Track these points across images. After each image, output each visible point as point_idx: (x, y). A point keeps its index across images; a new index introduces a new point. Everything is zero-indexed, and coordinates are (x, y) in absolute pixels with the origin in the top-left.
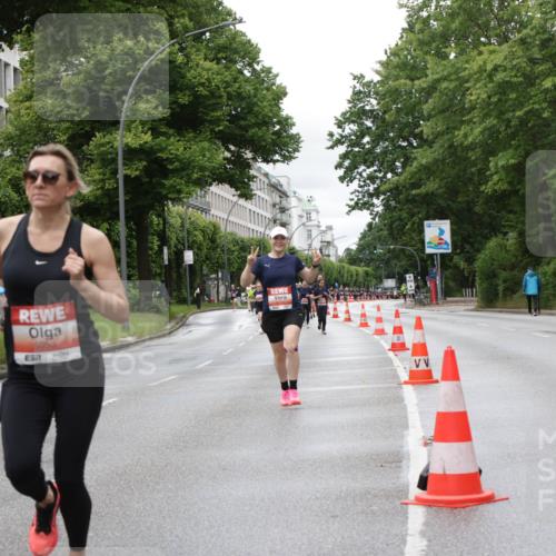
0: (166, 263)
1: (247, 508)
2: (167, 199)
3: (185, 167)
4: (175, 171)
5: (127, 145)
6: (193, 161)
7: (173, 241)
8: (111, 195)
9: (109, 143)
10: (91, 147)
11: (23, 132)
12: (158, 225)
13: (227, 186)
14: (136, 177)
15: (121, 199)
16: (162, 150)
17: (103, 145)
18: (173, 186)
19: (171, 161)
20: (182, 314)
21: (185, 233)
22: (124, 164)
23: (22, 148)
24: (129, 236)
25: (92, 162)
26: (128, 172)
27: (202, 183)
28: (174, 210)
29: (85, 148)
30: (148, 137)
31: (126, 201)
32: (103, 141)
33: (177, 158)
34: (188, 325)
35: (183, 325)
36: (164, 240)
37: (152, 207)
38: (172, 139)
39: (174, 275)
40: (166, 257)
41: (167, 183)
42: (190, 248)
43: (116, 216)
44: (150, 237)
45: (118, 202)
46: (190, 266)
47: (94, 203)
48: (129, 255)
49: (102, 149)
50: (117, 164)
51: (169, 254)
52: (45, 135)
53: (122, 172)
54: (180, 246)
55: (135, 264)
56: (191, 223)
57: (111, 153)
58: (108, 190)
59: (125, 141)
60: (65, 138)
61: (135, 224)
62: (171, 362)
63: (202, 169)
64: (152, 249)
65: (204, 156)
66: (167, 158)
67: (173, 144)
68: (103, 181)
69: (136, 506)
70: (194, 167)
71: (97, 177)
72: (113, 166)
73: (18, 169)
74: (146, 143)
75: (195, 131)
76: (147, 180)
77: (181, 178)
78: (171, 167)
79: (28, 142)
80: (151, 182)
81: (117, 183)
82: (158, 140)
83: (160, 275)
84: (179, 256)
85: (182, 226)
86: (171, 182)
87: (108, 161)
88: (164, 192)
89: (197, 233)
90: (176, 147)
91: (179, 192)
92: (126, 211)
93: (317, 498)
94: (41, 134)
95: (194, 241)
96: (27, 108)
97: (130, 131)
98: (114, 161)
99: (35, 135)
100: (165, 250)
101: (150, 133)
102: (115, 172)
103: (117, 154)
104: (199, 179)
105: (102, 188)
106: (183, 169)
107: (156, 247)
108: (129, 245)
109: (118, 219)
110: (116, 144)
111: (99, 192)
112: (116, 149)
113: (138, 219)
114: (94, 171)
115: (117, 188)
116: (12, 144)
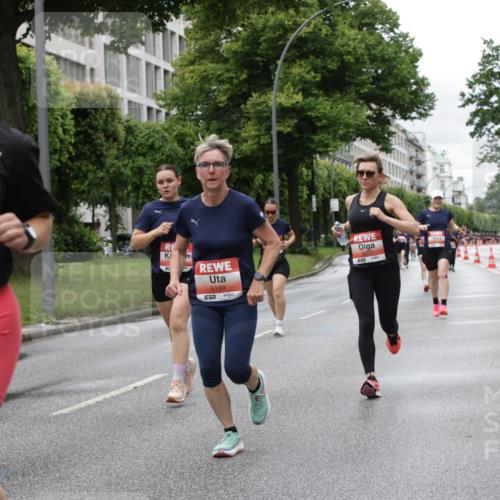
0: (315, 210)
1: (390, 428)
2: (316, 152)
3: (332, 125)
4: (324, 128)
5: (280, 104)
6: (339, 119)
7: (321, 191)
8: (266, 149)
9: (264, 103)
10: (248, 107)
11: (188, 93)
12: (307, 176)
13: (369, 141)
14: (288, 133)
15: (275, 153)
16: (312, 109)
17: (259, 104)
18: (321, 141)
19: (319, 119)
20: (328, 256)
21: (331, 183)
22: (278, 122)
23: (186, 108)
24: (282, 186)
25: (249, 119)
26: (281, 129)
27: (347, 139)
28: (322, 163)
29: (243, 106)
30: (299, 98)
31: (279, 155)
32: (259, 100)
33: (325, 116)
34: (334, 266)
35: (330, 265)
36: (312, 190)
37: (301, 160)
38: (321, 99)
39: (322, 221)
40: (314, 204)
41: (316, 138)
42: (336, 196)
43: (270, 168)
44: (300, 187)
45: (272, 156)
46: (336, 213)
47: (250, 156)
48: (281, 203)
49: (258, 108)
50: (271, 121)
51: (317, 202)
52: (207, 96)
53: (275, 128)
54: (327, 195)
55: (287, 211)
56: (337, 174)
57: (265, 112)
58: (263, 144)
59: (279, 100)
60: (225, 98)
61: (287, 175)
62: (319, 299)
63: (347, 126)
64: (301, 197)
65: (349, 114)
66: (316, 117)
67: (321, 104)
68: (258, 136)
69: (292, 425)
70: (340, 124)
71: (253, 133)
72: (268, 123)
73: (183, 126)
74: (297, 102)
75: (341, 92)
76: (297, 136)
77: (329, 134)
78: (319, 124)
79: (191, 102)
80: (301, 137)
81: (271, 138)
82: (307, 100)
83: (308, 221)
84: (325, 204)
85: (329, 176)
86: (320, 137)
87: (263, 119)
88: (313, 146)
89: (342, 183)
90: (324, 106)
91: (327, 146)
92: (279, 164)
93: (453, 420)
94: (203, 95)
95: (340, 191)
96: (192, 72)
97: (282, 92)
98: (269, 118)
99: (198, 96)
100: (314, 199)
101: (300, 93)
102: (269, 129)
103: (271, 113)
104: (344, 135)
105: (258, 143)
106: (329, 126)
107: (306, 196)
108: (281, 194)
109: (272, 170)
110: (271, 104)
111: (255, 147)
112: (270, 108)
113: (289, 171)
114: (250, 128)
115: (271, 143)
116: (177, 104)
